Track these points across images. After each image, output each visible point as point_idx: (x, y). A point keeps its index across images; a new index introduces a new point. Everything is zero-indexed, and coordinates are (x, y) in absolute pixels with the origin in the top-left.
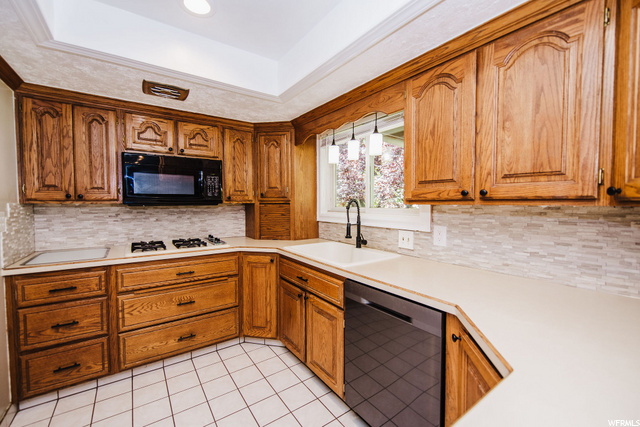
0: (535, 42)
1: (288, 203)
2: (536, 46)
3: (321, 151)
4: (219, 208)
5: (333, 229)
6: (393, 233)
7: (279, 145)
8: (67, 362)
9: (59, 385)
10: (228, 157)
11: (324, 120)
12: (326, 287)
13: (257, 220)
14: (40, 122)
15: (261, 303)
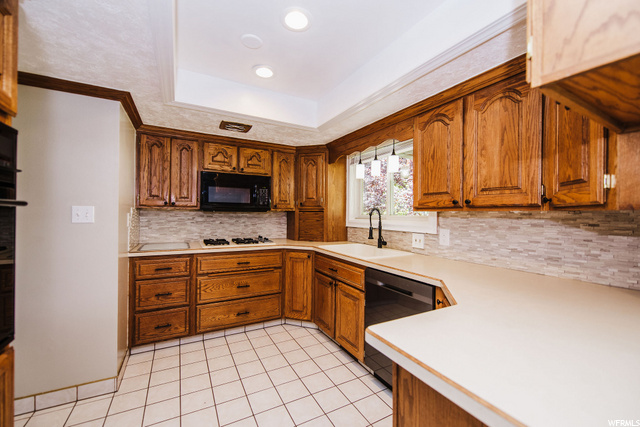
0: (501, 95)
1: (322, 211)
2: (501, 98)
3: (350, 168)
4: (266, 215)
5: (360, 233)
6: (408, 236)
7: (316, 164)
8: (163, 322)
9: (157, 339)
10: (276, 174)
11: (353, 144)
12: (352, 275)
13: (297, 225)
14: (151, 151)
15: (299, 291)
